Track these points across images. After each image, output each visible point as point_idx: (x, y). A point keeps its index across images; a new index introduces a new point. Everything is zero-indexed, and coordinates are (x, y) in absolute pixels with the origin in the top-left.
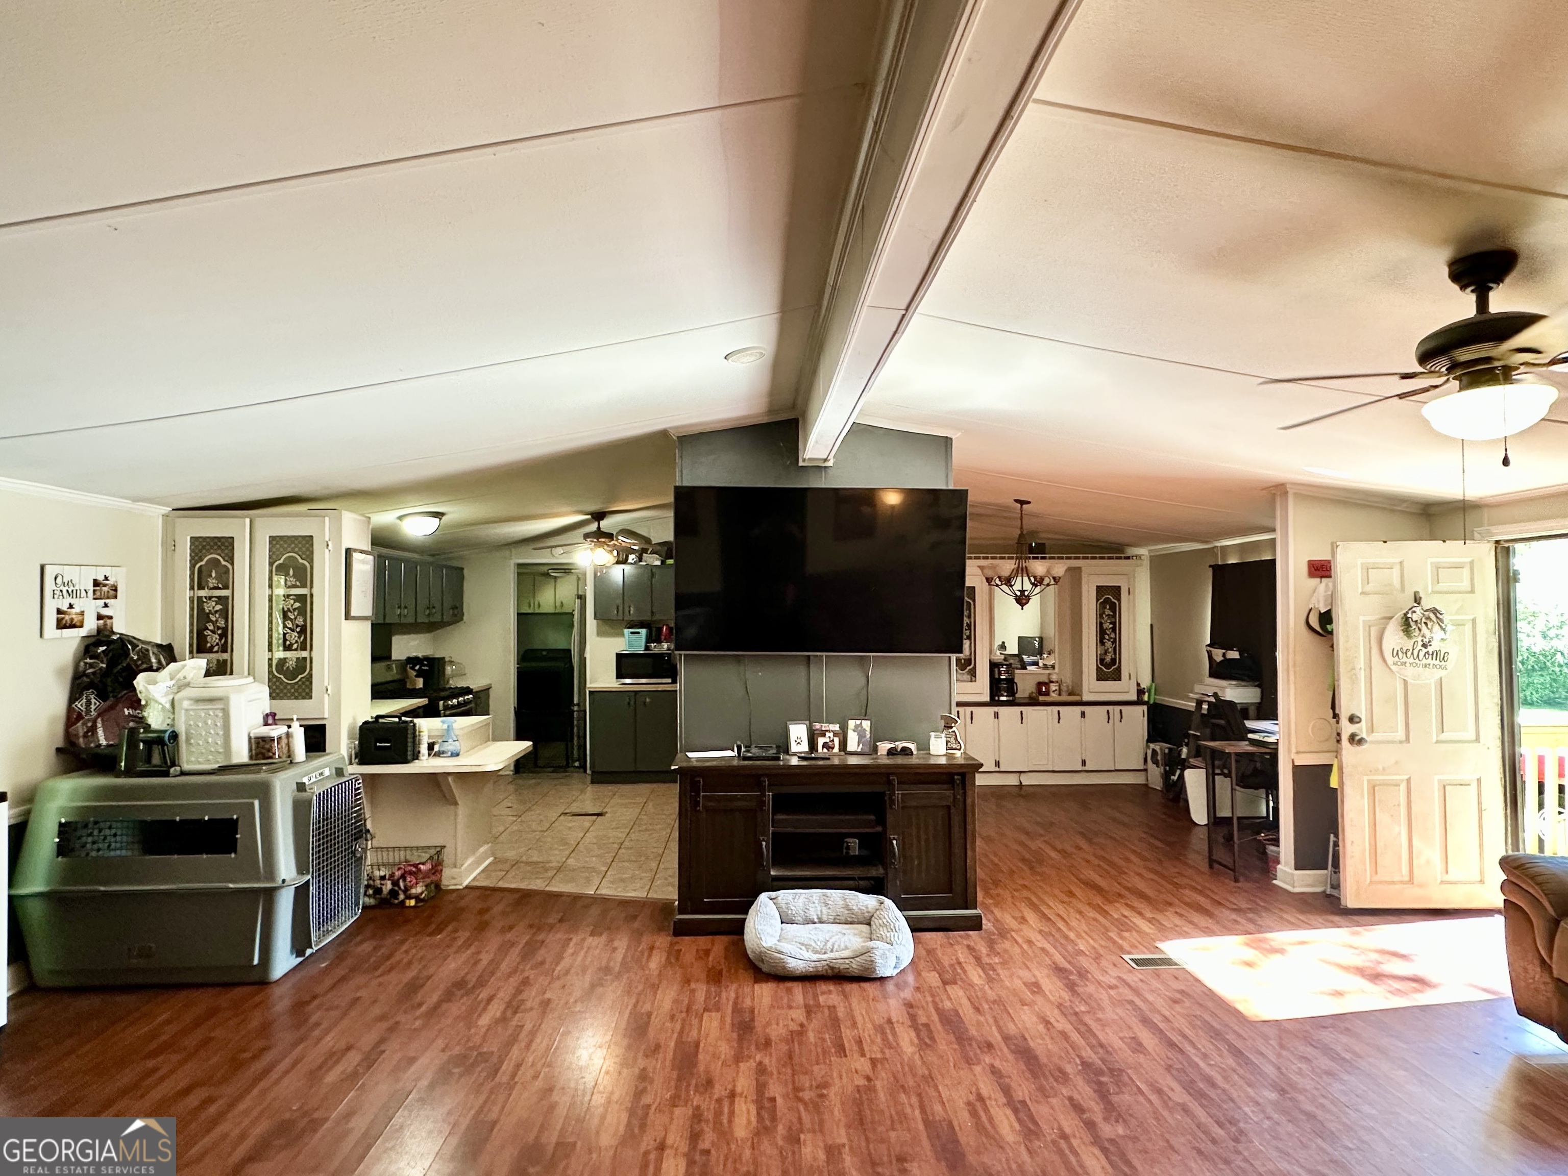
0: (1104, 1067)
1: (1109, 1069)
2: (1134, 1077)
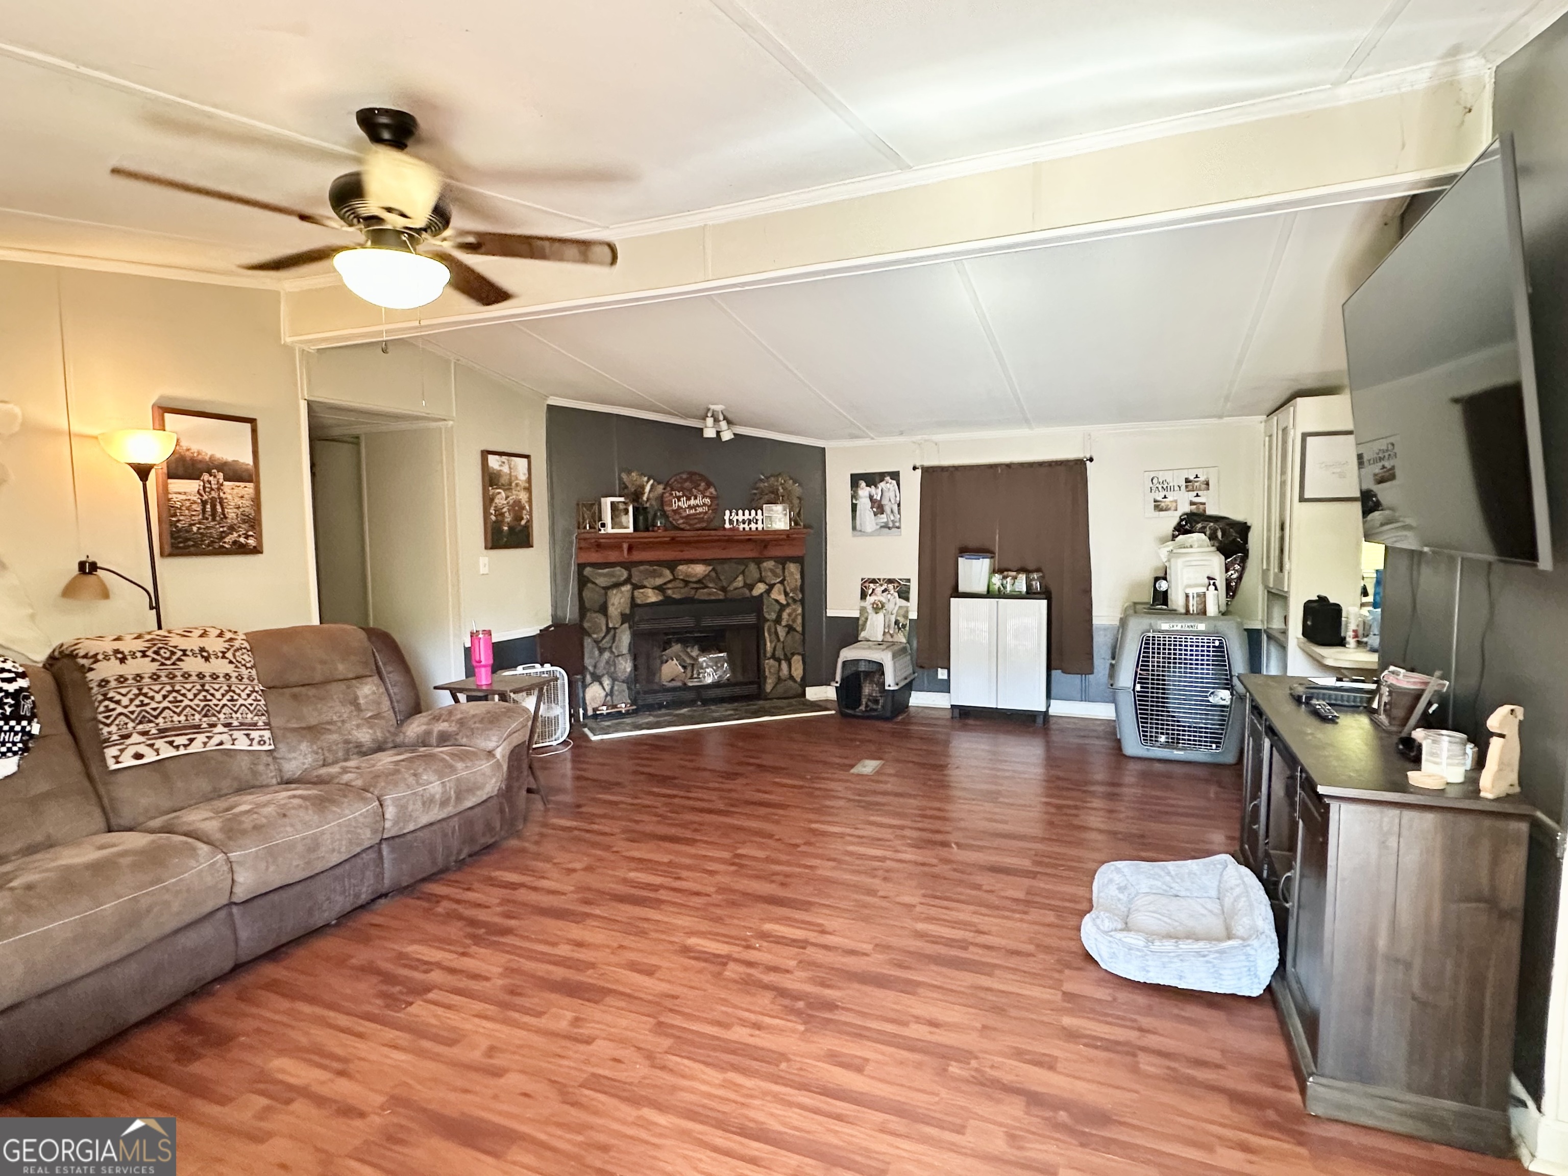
0: (824, 1015)
1: (817, 1016)
2: (789, 1023)
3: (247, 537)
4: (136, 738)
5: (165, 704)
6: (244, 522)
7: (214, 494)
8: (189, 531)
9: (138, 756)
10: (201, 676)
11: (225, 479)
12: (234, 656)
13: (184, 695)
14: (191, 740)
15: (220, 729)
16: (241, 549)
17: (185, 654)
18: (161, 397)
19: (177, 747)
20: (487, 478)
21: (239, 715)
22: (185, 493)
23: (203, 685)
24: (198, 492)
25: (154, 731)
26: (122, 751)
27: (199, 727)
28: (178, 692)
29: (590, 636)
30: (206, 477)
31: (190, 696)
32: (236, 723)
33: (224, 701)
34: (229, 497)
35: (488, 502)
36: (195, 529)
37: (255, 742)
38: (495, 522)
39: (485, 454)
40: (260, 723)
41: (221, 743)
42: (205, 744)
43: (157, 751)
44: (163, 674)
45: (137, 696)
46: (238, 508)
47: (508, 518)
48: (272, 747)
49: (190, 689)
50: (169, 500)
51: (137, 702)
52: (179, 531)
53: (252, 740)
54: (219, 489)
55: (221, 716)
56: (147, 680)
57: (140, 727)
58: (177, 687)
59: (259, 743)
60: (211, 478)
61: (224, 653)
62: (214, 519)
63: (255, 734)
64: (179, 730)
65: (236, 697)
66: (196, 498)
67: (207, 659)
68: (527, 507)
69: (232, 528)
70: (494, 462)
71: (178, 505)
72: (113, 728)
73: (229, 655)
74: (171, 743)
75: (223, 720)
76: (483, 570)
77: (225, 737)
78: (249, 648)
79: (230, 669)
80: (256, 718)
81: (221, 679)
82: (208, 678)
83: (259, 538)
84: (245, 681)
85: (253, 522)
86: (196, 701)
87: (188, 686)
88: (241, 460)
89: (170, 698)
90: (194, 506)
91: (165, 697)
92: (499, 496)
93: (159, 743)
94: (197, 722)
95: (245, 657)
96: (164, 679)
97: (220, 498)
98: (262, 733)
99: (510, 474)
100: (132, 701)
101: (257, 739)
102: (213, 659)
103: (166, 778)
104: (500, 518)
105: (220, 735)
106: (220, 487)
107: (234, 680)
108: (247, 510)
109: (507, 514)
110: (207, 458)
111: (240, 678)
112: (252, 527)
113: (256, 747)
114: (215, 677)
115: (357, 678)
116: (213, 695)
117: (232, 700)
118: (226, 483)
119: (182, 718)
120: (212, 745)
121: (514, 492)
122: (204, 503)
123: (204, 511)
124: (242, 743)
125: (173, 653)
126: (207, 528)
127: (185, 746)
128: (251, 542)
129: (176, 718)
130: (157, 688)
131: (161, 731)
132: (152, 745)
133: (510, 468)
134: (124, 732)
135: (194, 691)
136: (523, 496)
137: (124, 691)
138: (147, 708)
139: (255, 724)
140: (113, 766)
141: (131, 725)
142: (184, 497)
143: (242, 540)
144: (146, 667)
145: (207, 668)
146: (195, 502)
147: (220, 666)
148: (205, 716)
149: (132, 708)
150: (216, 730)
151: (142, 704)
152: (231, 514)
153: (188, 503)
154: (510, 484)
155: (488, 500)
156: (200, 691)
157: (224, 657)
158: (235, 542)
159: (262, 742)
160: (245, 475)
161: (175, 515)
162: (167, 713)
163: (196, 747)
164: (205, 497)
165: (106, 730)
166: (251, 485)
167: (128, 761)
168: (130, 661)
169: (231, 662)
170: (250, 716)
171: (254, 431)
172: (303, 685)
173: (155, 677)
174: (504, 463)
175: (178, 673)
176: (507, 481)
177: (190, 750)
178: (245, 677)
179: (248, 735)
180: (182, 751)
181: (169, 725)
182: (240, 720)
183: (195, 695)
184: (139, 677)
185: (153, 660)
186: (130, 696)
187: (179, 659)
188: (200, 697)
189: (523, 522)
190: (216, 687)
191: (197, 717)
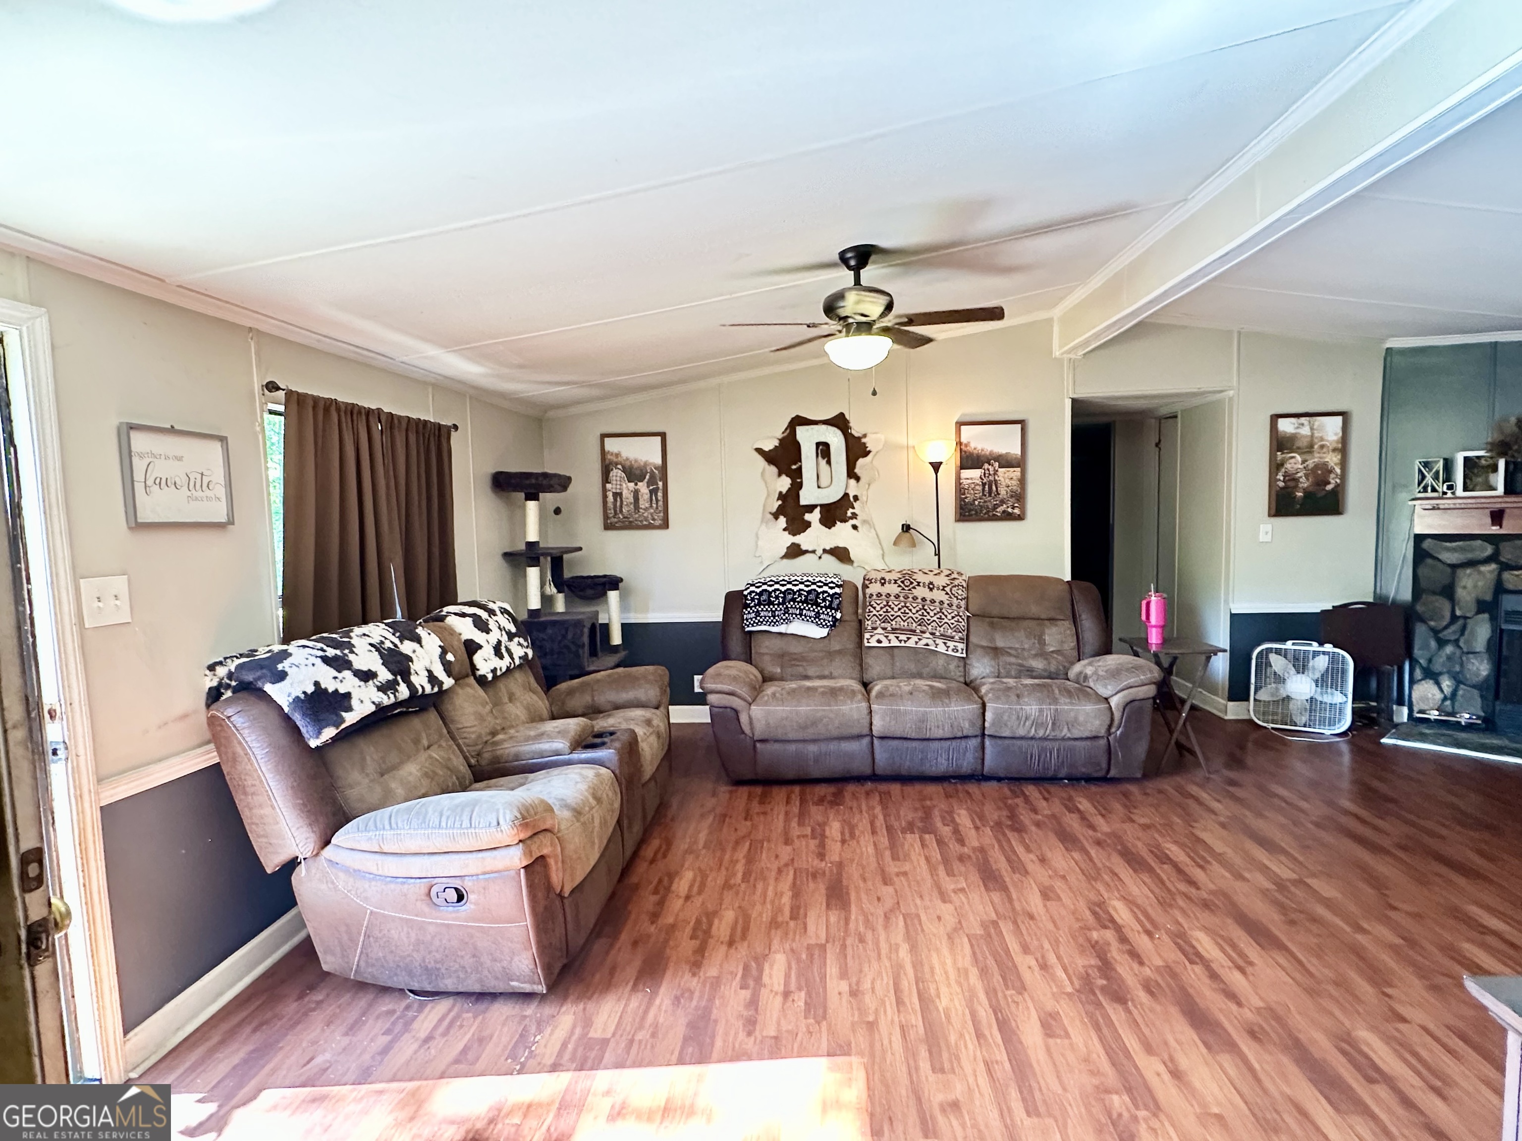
0: (1101, 998)
1: (1094, 994)
2: (1067, 982)
3: (1013, 508)
4: (879, 631)
5: (899, 613)
6: (1012, 496)
7: (991, 478)
8: (972, 503)
9: (879, 641)
10: (924, 599)
11: (1000, 467)
12: (951, 590)
13: (910, 610)
14: (909, 638)
15: (927, 635)
16: (1008, 517)
17: (919, 585)
18: (963, 415)
19: (900, 641)
20: (1275, 443)
21: (942, 629)
22: (972, 479)
23: (923, 606)
24: (981, 478)
25: (889, 629)
26: (871, 636)
27: (915, 631)
28: (907, 607)
29: (1423, 621)
30: (986, 466)
31: (914, 611)
32: (938, 634)
33: (935, 618)
34: (1002, 479)
35: (1274, 470)
36: (977, 503)
37: (950, 649)
38: (1282, 488)
39: (1275, 418)
40: (957, 637)
41: (927, 645)
42: (916, 643)
43: (890, 641)
44: (902, 595)
45: (885, 606)
46: (1008, 487)
47: (1304, 483)
48: (964, 655)
49: (915, 607)
50: (960, 484)
51: (884, 610)
52: (966, 504)
53: (948, 647)
54: (995, 474)
55: (930, 627)
56: (892, 598)
57: (883, 625)
58: (908, 605)
59: (953, 650)
60: (990, 467)
61: (944, 587)
62: (990, 495)
63: (951, 644)
64: (902, 630)
65: (943, 617)
66: (979, 482)
67: (931, 590)
68: (1338, 471)
69: (1003, 502)
70: (1286, 426)
71: (966, 487)
72: (869, 623)
73: (948, 589)
74: (897, 638)
75: (930, 630)
76: (1263, 538)
77: (930, 642)
78: (965, 585)
79: (945, 598)
80: (954, 633)
81: (937, 604)
82: (928, 602)
83: (1023, 509)
84: (954, 607)
85: (1019, 497)
86: (917, 615)
87: (914, 605)
88: (1012, 452)
89: (902, 611)
90: (977, 487)
91: (899, 609)
92: (1292, 461)
93: (892, 636)
94: (914, 628)
95: (960, 592)
96: (902, 598)
97: (995, 480)
98: (956, 644)
99: (1312, 436)
100: (882, 608)
101: (952, 647)
102: (935, 590)
103: (893, 657)
104: (1291, 484)
105: (927, 639)
106: (996, 471)
107: (946, 605)
108: (1015, 488)
109: (1303, 480)
110: (988, 453)
111: (950, 605)
112: (1018, 500)
113: (950, 652)
114: (933, 601)
115: (1049, 620)
116: (928, 613)
117: (940, 618)
118: (1000, 470)
119: (906, 624)
120: (921, 644)
121: (1317, 455)
122: (984, 485)
123: (983, 490)
124: (941, 648)
125: (912, 583)
126: (985, 502)
127: (905, 642)
128: (1017, 511)
129: (902, 623)
130: (896, 603)
131: (893, 629)
132: (887, 637)
133: (1312, 429)
134: (874, 626)
135: (917, 608)
136: (1333, 460)
137: (878, 602)
138: (889, 614)
139: (953, 638)
140: (867, 645)
141: (878, 622)
142: (970, 481)
143: (1010, 510)
144: (893, 589)
145: (929, 595)
146: (978, 485)
147: (939, 595)
148: (920, 625)
149: (881, 613)
150: (925, 635)
151: (887, 611)
152: (1003, 491)
153: (973, 486)
154: (1311, 446)
155: (1275, 466)
156: (921, 609)
157: (943, 590)
158: (1004, 512)
159: (955, 650)
160: (1014, 462)
161: (964, 494)
162: (898, 619)
163: (911, 643)
164: (985, 481)
165: (867, 623)
166: (1019, 469)
167: (873, 643)
168: (887, 585)
169: (947, 594)
170: (950, 631)
171: (1023, 430)
172: (1003, 618)
173: (897, 597)
174: (1303, 424)
175: (911, 596)
176: (1305, 444)
177: (907, 644)
178: (955, 605)
179: (945, 643)
180: (903, 644)
181: (898, 627)
182: (942, 632)
183: (917, 611)
184: (888, 595)
185: (899, 586)
186: (882, 605)
187: (914, 588)
188: (920, 613)
189: (1329, 487)
190: (932, 608)
191: (914, 624)
